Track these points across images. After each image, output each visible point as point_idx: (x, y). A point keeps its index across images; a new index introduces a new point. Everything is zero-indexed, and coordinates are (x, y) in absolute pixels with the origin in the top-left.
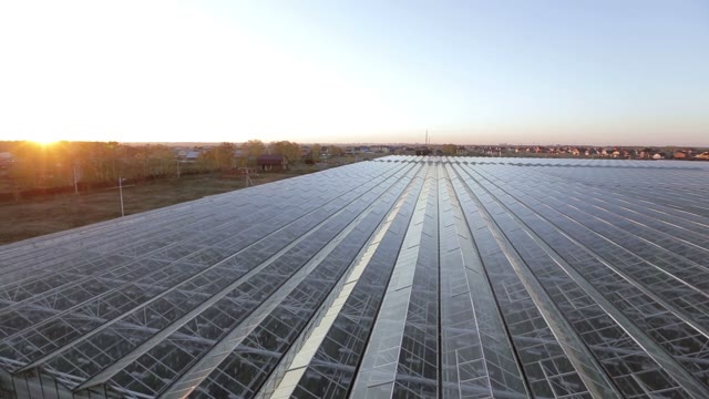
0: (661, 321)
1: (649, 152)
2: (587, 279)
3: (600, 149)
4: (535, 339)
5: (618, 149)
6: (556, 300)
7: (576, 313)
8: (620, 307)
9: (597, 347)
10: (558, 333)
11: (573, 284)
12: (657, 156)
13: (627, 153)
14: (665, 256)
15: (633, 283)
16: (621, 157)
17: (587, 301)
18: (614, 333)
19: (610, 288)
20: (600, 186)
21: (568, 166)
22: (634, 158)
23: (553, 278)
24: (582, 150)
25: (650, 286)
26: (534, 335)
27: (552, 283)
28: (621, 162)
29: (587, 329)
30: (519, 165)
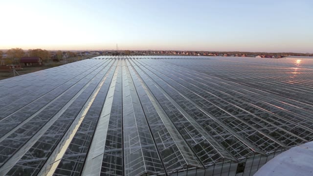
0: (195, 110)
1: (197, 53)
2: (175, 100)
3: (183, 52)
4: (158, 124)
5: (188, 52)
6: (164, 109)
7: (171, 112)
8: (184, 108)
9: (176, 122)
10: (165, 121)
11: (170, 103)
12: (199, 54)
13: (191, 53)
14: (197, 89)
15: (188, 99)
16: (189, 55)
17: (174, 108)
18: (181, 116)
19: (182, 102)
20: (182, 66)
21: (172, 58)
22: (193, 55)
23: (164, 101)
24: (177, 52)
25: (193, 99)
26: (157, 123)
27: (164, 103)
28: (189, 57)
29: (174, 117)
30: (155, 59)
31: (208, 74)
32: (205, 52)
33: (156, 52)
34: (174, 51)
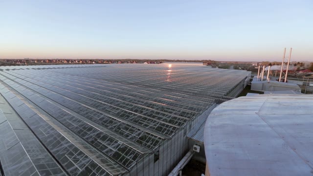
0: (103, 118)
1: (91, 61)
2: (78, 113)
3: (75, 61)
4: (63, 146)
5: (81, 60)
6: (67, 126)
7: (77, 128)
8: (91, 119)
9: (86, 137)
10: (71, 139)
11: (73, 117)
12: (94, 62)
13: (85, 62)
14: (101, 97)
15: (93, 109)
16: (83, 63)
17: (79, 121)
18: (90, 129)
19: (87, 113)
20: (78, 75)
21: (63, 68)
22: (87, 63)
23: (65, 117)
24: (68, 61)
25: (98, 108)
26: (61, 145)
27: (65, 120)
28: (83, 65)
29: (82, 132)
30: (39, 69)
31: (108, 80)
32: (100, 60)
33: (38, 60)
34: (64, 60)
